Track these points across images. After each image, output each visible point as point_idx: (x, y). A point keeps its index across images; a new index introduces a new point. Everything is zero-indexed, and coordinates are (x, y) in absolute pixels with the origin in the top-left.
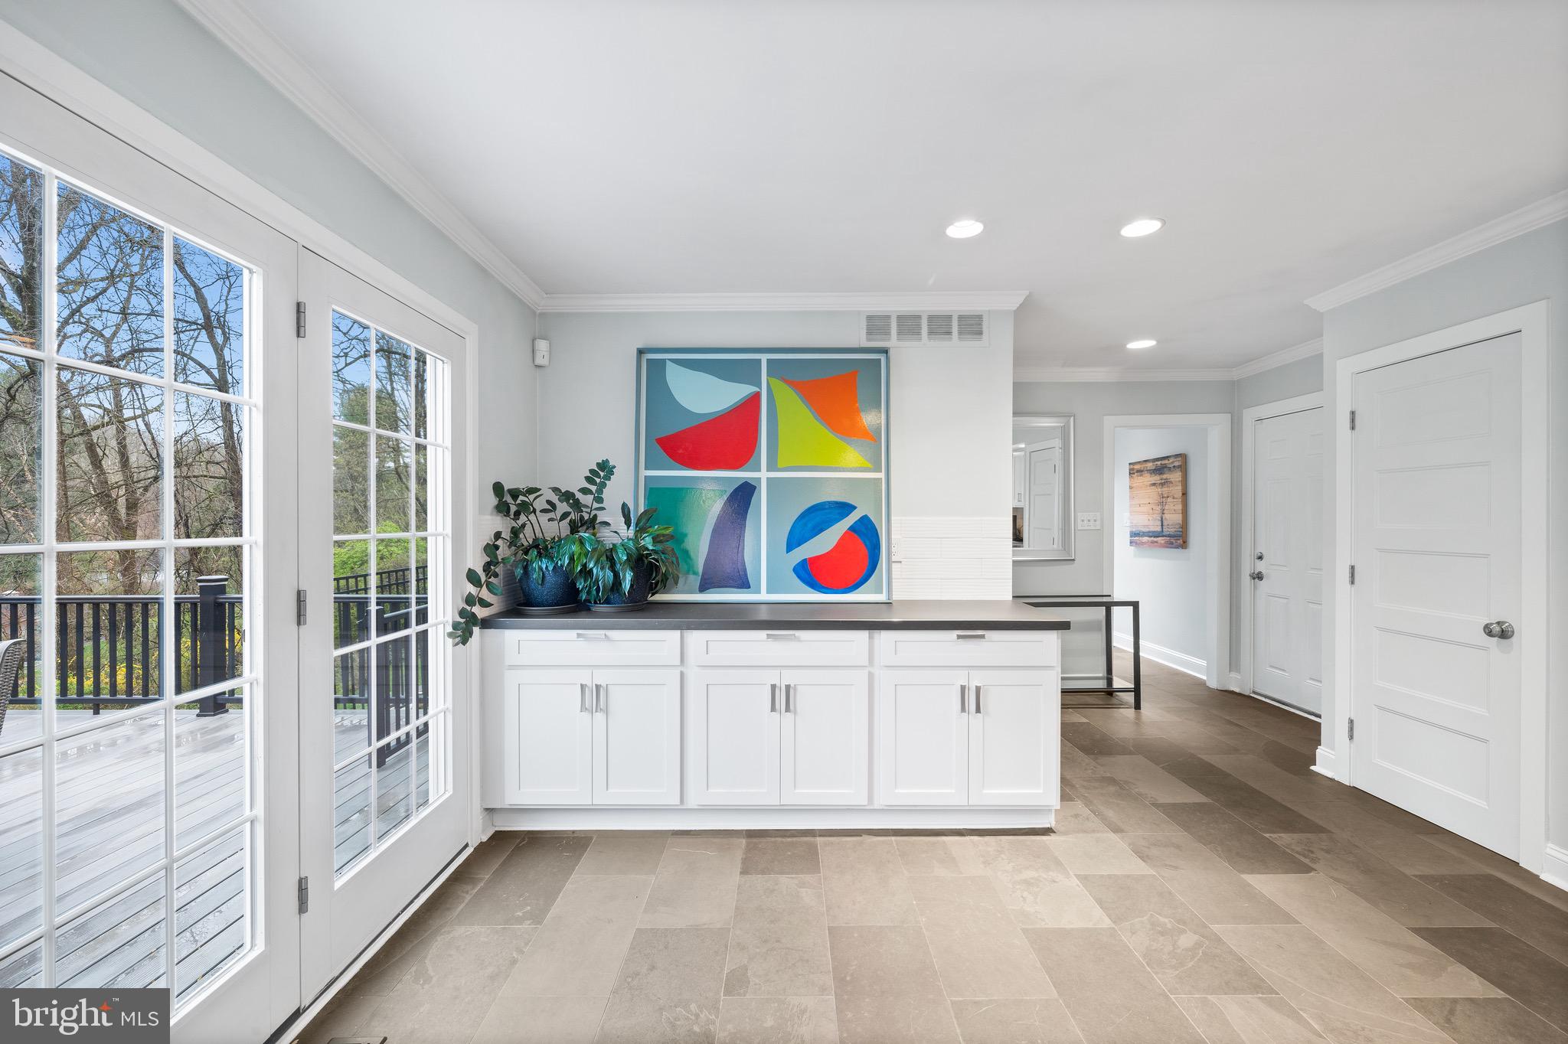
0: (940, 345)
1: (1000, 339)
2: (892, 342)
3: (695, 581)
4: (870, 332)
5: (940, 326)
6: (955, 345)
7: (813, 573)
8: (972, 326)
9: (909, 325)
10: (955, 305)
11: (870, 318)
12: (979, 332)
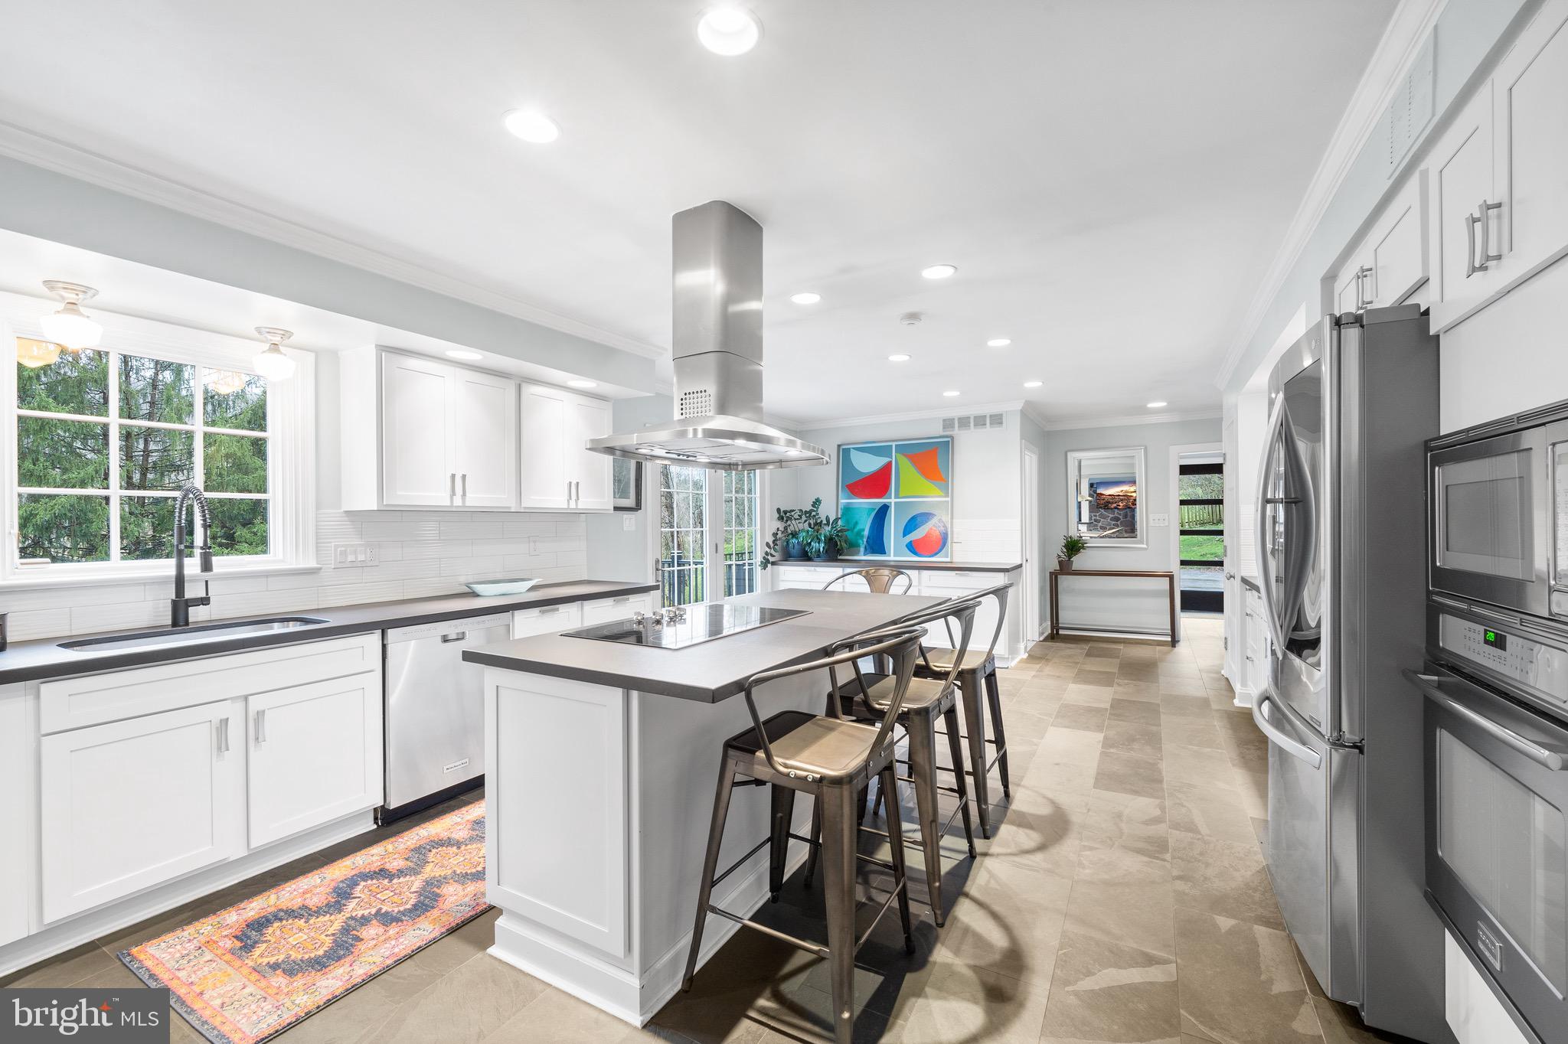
0: (981, 431)
1: (1013, 428)
2: (956, 432)
3: (863, 550)
4: (944, 428)
5: (980, 421)
6: (988, 430)
7: (913, 548)
8: (997, 420)
9: (964, 422)
10: (988, 410)
11: (944, 420)
12: (1001, 423)
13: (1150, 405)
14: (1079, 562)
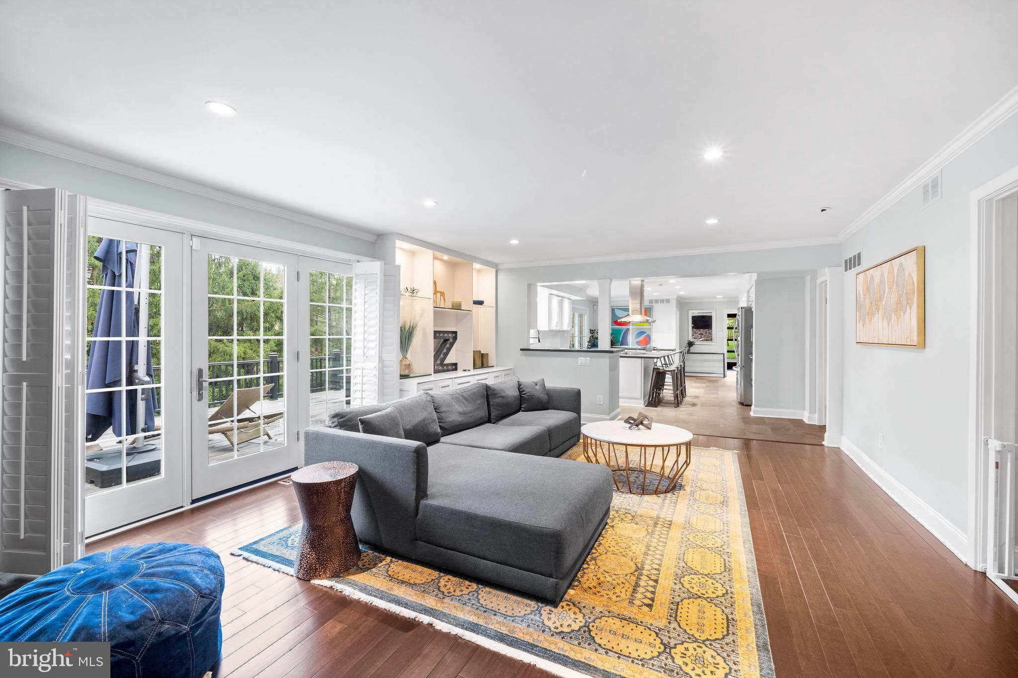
0: (662, 304)
1: (673, 304)
2: (654, 304)
3: (620, 344)
4: (650, 303)
5: (662, 301)
6: (665, 304)
7: (639, 343)
8: (668, 301)
9: (657, 301)
10: (665, 298)
11: (650, 300)
12: (669, 302)
13: (717, 297)
14: (693, 349)
